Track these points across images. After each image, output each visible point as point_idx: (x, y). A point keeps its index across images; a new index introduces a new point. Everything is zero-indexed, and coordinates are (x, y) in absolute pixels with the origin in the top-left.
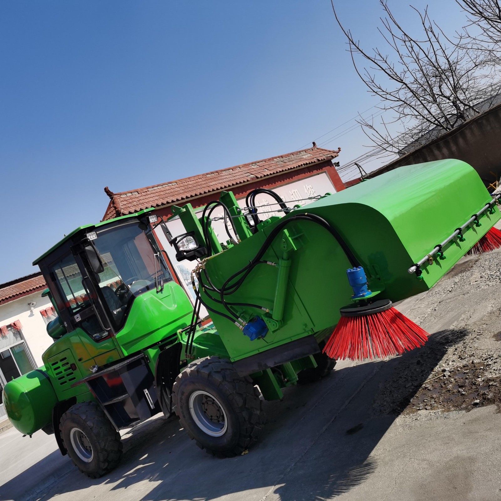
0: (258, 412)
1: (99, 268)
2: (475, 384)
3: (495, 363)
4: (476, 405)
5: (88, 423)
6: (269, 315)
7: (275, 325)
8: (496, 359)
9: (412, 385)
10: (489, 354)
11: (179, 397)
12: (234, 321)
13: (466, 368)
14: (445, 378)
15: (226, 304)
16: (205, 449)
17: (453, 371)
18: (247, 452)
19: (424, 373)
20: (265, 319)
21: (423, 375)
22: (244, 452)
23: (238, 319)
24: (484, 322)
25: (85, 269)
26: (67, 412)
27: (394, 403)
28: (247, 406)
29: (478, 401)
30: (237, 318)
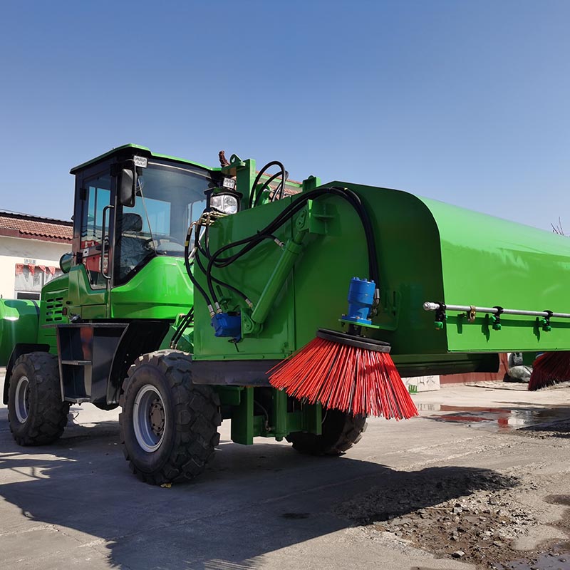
0: (205, 445)
1: (129, 200)
2: (478, 535)
3: (523, 524)
4: (456, 556)
5: (38, 376)
6: (249, 312)
7: (250, 326)
8: (528, 520)
9: (409, 504)
10: (525, 511)
11: (129, 383)
12: (209, 303)
13: (486, 514)
14: (451, 513)
15: (210, 278)
16: (129, 461)
17: (467, 511)
18: (169, 486)
19: (434, 498)
20: (243, 314)
21: (430, 500)
22: (165, 485)
23: (215, 302)
24: (550, 479)
25: (116, 197)
26: (25, 355)
27: (369, 511)
28: (192, 428)
29: (461, 553)
30: (215, 300)
